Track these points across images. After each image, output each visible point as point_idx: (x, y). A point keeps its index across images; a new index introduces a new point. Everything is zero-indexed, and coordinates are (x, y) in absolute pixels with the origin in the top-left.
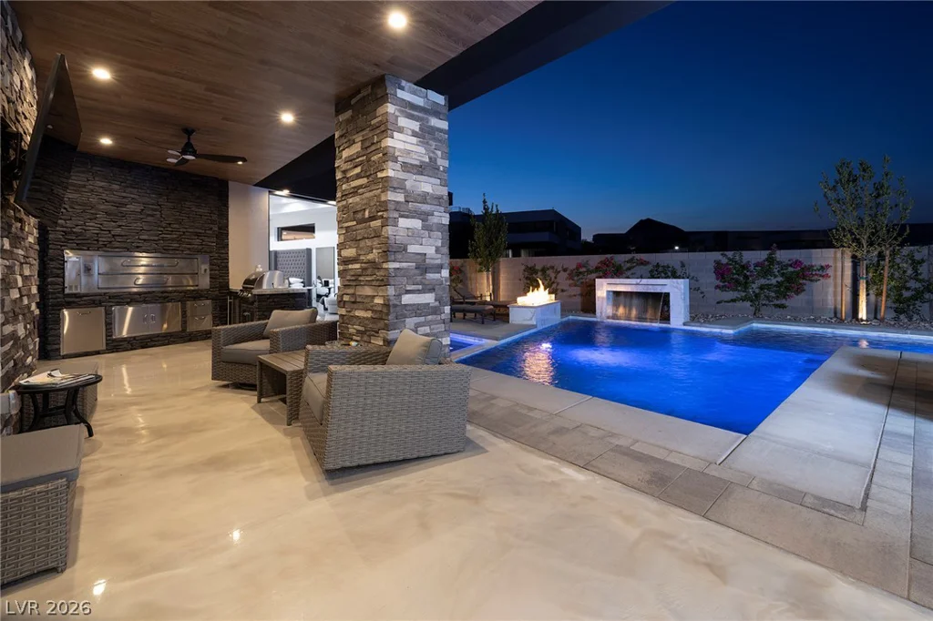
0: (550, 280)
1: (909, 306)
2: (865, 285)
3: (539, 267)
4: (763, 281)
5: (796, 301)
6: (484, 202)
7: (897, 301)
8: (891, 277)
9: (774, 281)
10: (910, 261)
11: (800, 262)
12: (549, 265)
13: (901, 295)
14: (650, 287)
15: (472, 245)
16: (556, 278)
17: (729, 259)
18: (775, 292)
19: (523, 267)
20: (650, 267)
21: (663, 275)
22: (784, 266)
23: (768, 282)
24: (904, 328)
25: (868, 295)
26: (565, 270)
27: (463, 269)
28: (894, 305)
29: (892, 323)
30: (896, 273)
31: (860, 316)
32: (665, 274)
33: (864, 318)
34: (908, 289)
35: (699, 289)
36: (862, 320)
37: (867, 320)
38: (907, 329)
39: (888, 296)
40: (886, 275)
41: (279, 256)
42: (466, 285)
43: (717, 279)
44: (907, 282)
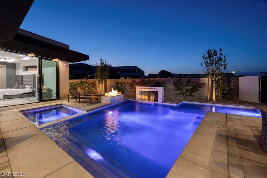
0: (123, 87)
1: (226, 95)
2: (214, 89)
3: (120, 82)
4: (187, 88)
5: (196, 94)
6: (101, 59)
7: (223, 94)
8: (222, 87)
9: (190, 88)
10: (226, 82)
11: (197, 82)
12: (123, 82)
13: (224, 92)
14: (152, 89)
15: (96, 74)
16: (125, 86)
17: (177, 80)
18: (191, 91)
19: (115, 82)
20: (154, 83)
21: (158, 85)
22: (193, 83)
23: (188, 88)
24: (225, 103)
25: (215, 92)
26: (128, 83)
27: (95, 83)
28: (222, 95)
29: (221, 101)
30: (223, 85)
31: (213, 99)
32: (159, 85)
33: (214, 99)
34: (226, 90)
35: (168, 90)
36: (213, 100)
37: (215, 100)
38: (226, 103)
39: (221, 92)
40: (220, 86)
41: (23, 77)
42: (95, 89)
43: (174, 87)
44: (225, 88)
